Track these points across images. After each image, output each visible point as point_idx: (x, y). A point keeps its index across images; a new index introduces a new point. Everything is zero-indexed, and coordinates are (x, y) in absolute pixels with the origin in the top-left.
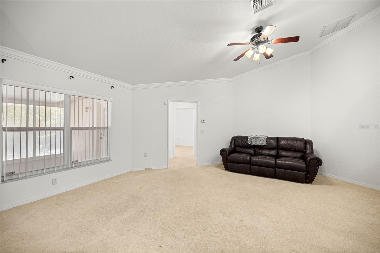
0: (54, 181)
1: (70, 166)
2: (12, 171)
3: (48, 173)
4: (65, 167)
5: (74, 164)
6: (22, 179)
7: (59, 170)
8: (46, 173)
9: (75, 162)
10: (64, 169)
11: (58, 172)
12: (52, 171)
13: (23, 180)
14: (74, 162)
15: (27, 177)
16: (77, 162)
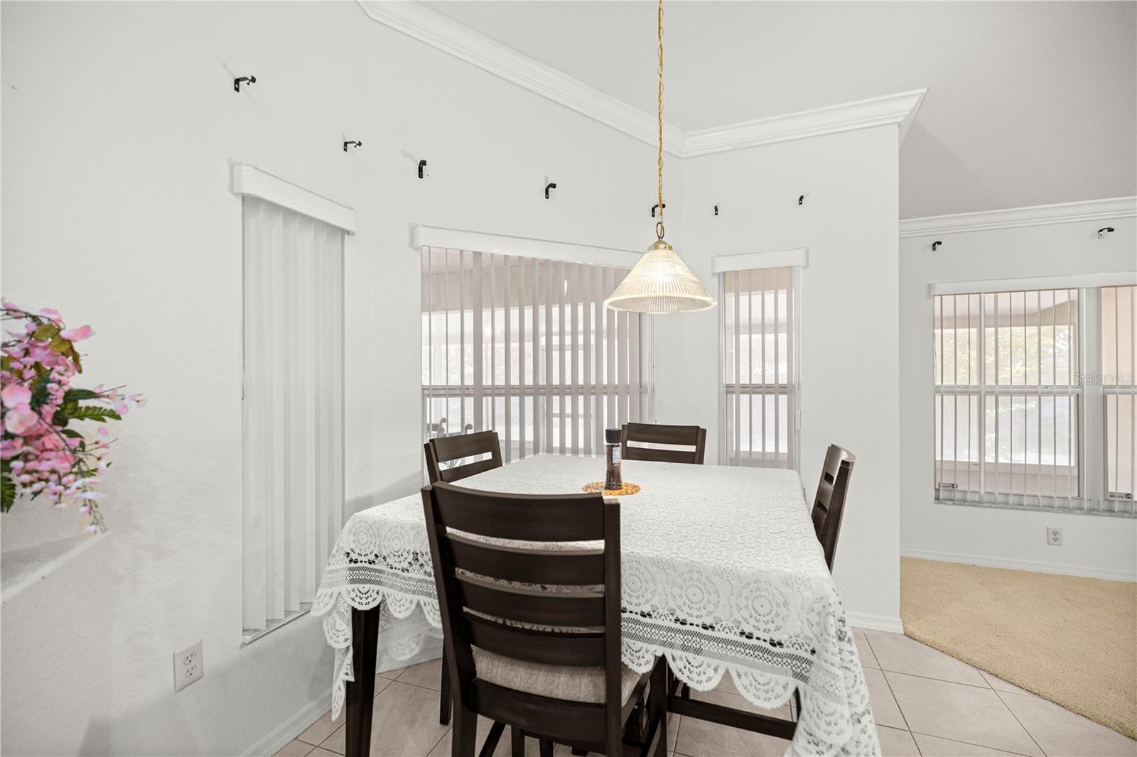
0: (1051, 536)
1: (1103, 505)
2: (953, 482)
3: (1033, 508)
4: (1086, 505)
5: (1117, 502)
6: (974, 506)
7: (1068, 508)
8: (1030, 508)
9: (1122, 497)
10: (1081, 509)
11: (1064, 512)
12: (1045, 506)
13: (976, 508)
14: (1118, 497)
15: (985, 505)
16: (1126, 500)
